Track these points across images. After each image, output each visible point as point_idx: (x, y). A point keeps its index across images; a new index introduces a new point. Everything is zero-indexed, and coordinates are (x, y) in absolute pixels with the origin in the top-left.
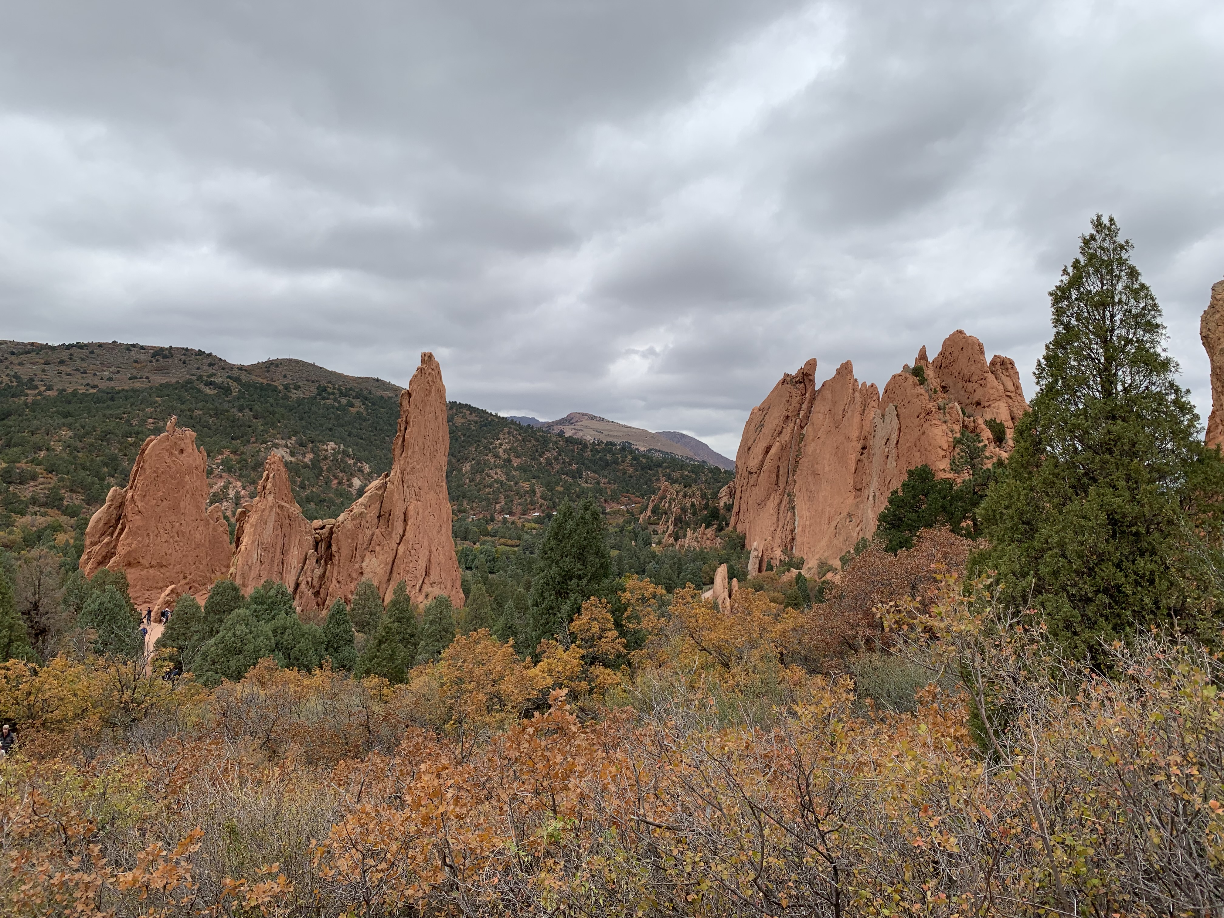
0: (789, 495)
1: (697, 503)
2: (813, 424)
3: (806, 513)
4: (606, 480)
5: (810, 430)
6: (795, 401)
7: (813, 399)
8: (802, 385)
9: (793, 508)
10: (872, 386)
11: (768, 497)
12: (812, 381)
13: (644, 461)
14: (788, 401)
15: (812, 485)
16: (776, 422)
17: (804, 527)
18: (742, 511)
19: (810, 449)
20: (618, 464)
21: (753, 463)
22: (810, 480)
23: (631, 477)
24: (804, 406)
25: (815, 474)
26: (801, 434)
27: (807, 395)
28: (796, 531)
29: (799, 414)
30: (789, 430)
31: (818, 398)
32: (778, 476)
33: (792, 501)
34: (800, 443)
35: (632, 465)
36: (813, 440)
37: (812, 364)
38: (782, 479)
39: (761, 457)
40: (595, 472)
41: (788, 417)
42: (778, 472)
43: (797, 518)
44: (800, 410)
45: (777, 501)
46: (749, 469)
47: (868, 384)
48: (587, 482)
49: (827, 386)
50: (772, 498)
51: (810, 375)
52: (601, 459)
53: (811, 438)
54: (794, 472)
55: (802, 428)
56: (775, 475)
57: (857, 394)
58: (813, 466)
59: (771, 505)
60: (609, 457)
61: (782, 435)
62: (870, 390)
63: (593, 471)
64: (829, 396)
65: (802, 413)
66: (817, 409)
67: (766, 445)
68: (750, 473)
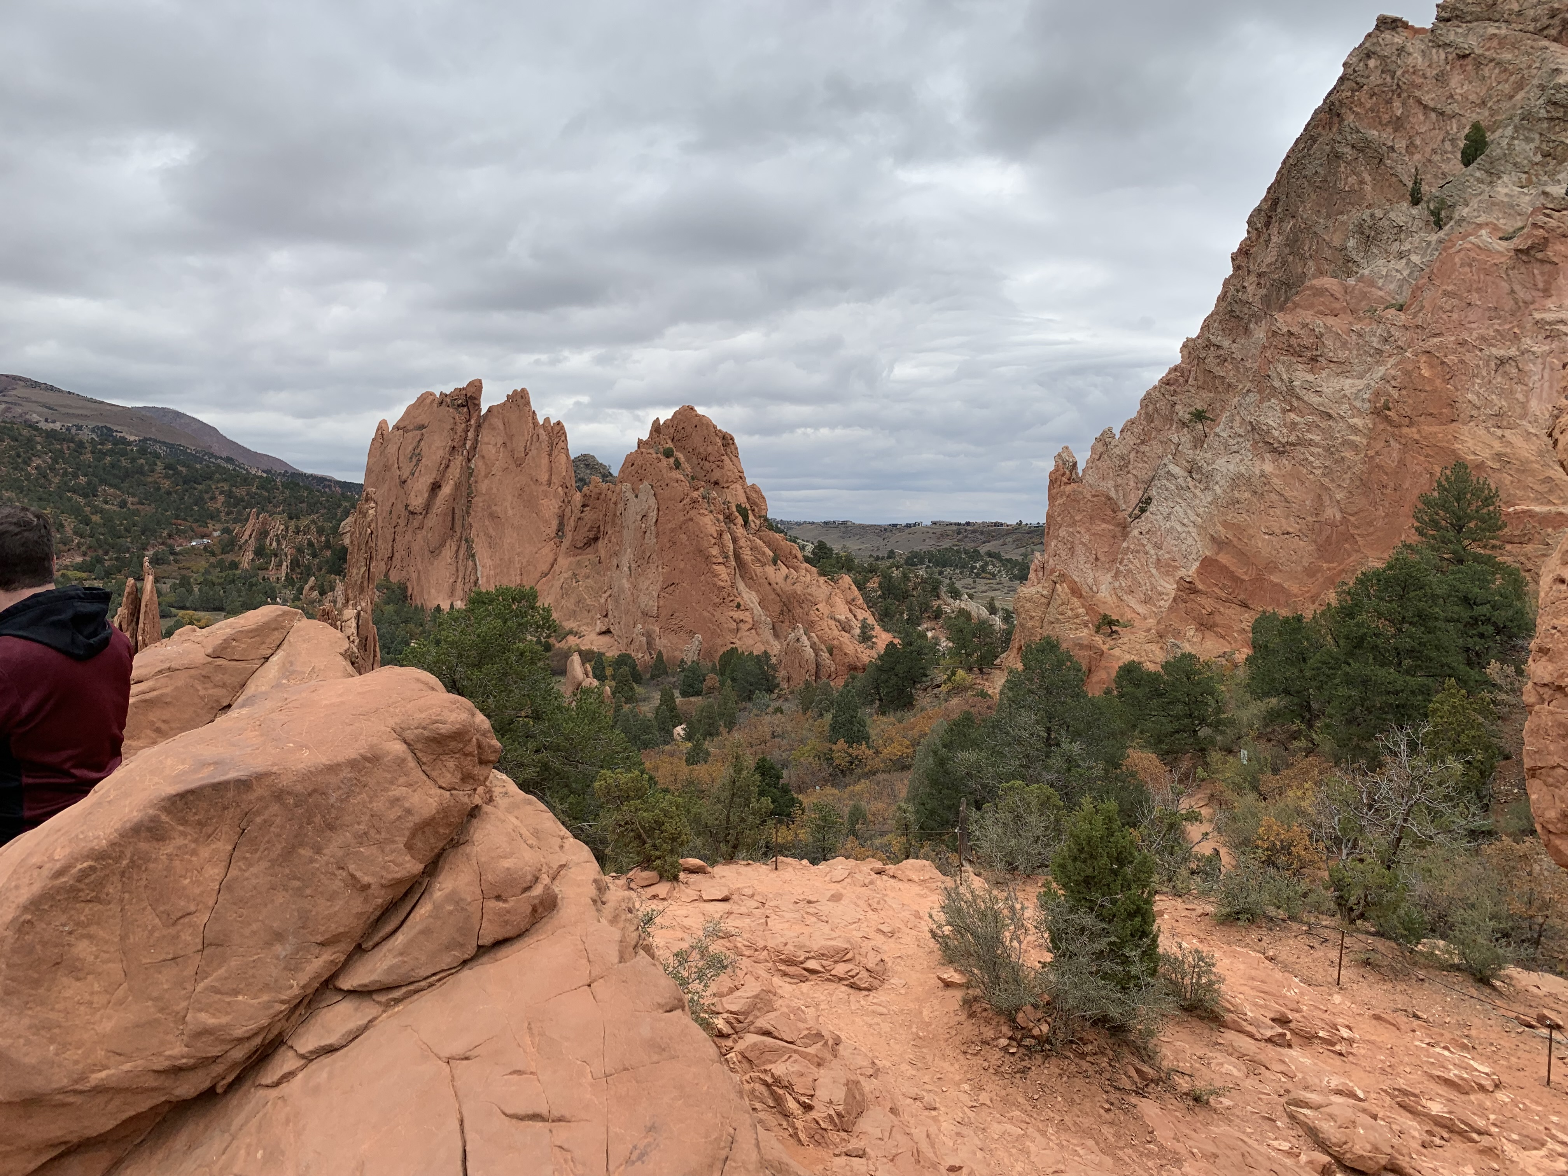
0: (466, 541)
1: (315, 541)
2: (483, 457)
3: (489, 562)
4: (135, 500)
5: (480, 463)
6: (460, 428)
7: (479, 426)
8: (465, 409)
9: (473, 556)
10: (559, 423)
11: (443, 544)
12: (477, 406)
13: (184, 470)
14: (452, 429)
15: (491, 530)
16: (441, 453)
17: (488, 577)
18: (397, 555)
19: (483, 486)
20: (143, 474)
21: (417, 502)
22: (487, 523)
23: (169, 493)
24: (471, 435)
25: (493, 516)
26: (469, 468)
27: (473, 422)
28: (480, 582)
29: (465, 444)
30: (458, 463)
31: (486, 425)
32: (453, 519)
33: (470, 548)
34: (469, 479)
35: (167, 477)
36: (486, 476)
37: (476, 387)
38: (458, 523)
39: (426, 495)
40: (115, 487)
41: (454, 448)
42: (453, 513)
43: (479, 568)
44: (466, 439)
45: (454, 548)
46: (410, 508)
47: (553, 421)
48: (106, 503)
49: (495, 412)
50: (448, 544)
51: (475, 399)
52: (113, 466)
53: (483, 474)
54: (468, 513)
55: (469, 460)
56: (450, 518)
57: (541, 431)
58: (489, 507)
59: (448, 553)
60: (124, 463)
61: (449, 470)
62: (557, 428)
63: (111, 486)
64: (501, 426)
65: (469, 444)
66: (486, 440)
67: (432, 481)
68: (412, 513)
